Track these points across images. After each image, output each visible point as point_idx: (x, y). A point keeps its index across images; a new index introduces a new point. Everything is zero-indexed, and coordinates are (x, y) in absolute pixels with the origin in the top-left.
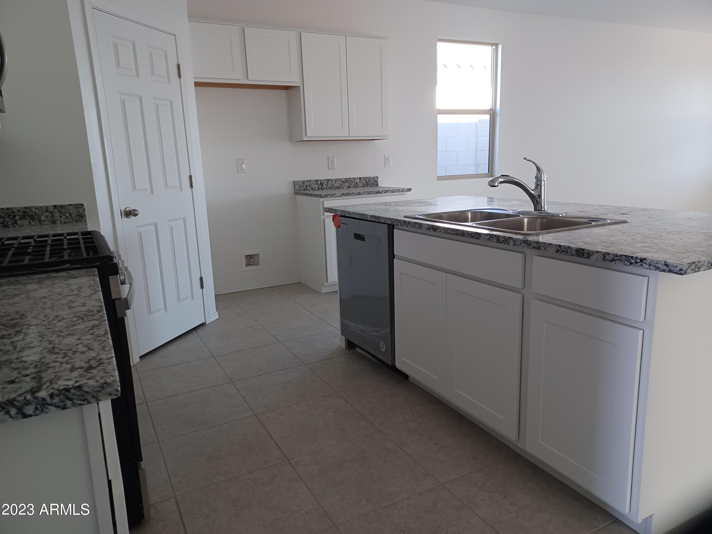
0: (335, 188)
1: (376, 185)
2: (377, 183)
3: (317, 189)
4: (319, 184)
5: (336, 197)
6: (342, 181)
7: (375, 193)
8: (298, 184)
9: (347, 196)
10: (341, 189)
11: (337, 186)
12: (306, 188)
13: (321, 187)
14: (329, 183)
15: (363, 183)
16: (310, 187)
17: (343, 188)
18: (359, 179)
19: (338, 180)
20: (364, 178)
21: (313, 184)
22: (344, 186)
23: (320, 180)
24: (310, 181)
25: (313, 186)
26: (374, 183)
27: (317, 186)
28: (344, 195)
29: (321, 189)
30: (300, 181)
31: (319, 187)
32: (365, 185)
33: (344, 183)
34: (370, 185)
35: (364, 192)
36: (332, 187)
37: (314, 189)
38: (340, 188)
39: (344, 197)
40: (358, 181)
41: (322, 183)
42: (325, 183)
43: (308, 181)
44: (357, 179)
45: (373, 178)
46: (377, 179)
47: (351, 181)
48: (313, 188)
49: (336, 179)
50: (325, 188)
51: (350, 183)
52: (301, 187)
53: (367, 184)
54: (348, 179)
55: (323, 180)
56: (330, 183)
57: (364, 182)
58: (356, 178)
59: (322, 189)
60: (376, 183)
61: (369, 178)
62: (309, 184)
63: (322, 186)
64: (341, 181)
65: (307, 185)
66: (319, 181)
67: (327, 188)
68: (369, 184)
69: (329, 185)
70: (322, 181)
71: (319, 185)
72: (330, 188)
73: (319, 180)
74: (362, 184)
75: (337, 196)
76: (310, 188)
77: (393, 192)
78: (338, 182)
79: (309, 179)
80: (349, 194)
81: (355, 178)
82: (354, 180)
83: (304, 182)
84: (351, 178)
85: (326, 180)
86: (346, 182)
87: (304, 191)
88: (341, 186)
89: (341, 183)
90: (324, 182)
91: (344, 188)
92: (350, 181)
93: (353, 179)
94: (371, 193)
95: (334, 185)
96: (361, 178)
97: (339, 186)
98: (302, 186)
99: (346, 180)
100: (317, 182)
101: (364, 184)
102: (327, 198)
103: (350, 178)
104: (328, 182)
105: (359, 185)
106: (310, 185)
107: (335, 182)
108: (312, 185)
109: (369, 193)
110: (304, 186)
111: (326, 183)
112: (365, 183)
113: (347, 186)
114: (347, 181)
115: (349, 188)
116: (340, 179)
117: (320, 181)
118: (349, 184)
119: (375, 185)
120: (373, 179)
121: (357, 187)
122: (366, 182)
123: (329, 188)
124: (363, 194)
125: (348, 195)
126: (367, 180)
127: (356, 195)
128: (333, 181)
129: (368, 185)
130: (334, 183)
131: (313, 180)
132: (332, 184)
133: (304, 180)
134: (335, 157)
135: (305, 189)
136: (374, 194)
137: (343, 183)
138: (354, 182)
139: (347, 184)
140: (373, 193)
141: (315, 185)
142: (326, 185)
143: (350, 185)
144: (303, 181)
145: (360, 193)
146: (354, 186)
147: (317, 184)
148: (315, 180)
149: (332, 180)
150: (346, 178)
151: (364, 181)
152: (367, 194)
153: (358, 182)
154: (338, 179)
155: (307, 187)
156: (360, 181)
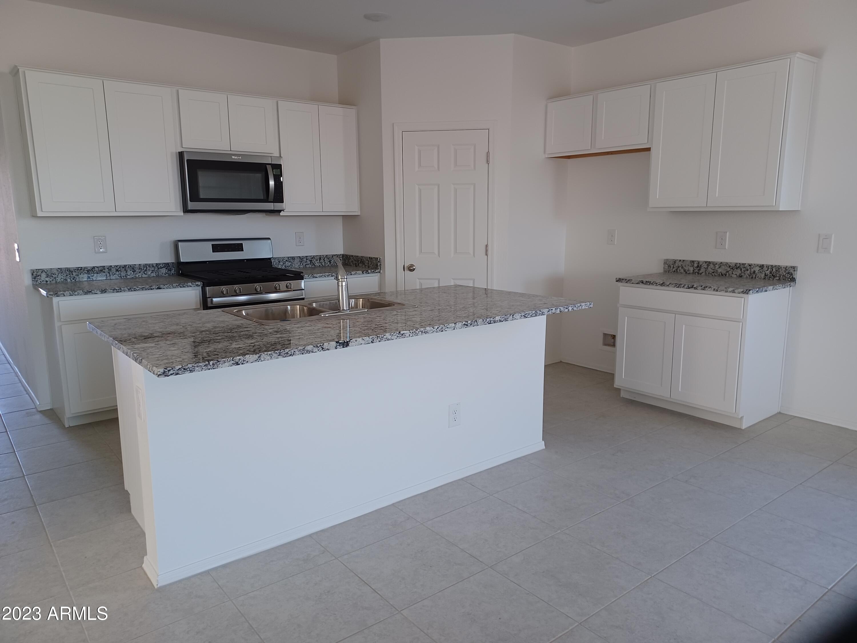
0: (717, 275)
1: (789, 279)
2: (792, 277)
3: (692, 272)
4: (695, 266)
5: (632, 283)
6: (731, 266)
7: (686, 286)
8: (667, 263)
9: (646, 284)
10: (728, 277)
11: (721, 272)
12: (677, 269)
13: (697, 271)
14: (710, 266)
15: (765, 273)
16: (682, 269)
17: (731, 276)
18: (760, 267)
19: (724, 264)
20: (768, 267)
21: (687, 266)
22: (733, 274)
23: (698, 261)
24: (684, 261)
25: (686, 269)
26: (786, 276)
27: (691, 269)
28: (642, 283)
29: (697, 273)
30: (671, 260)
31: (695, 271)
32: (769, 277)
33: (734, 270)
34: (777, 278)
35: (670, 284)
36: (713, 272)
37: (688, 272)
38: (726, 275)
39: (641, 285)
40: (757, 269)
41: (700, 266)
42: (704, 267)
43: (680, 260)
44: (756, 266)
45: (786, 268)
46: (793, 270)
47: (745, 268)
48: (686, 271)
49: (721, 263)
50: (703, 273)
51: (743, 271)
52: (671, 267)
53: (773, 275)
54: (740, 265)
55: (701, 261)
56: (712, 267)
57: (768, 272)
58: (755, 264)
59: (699, 273)
60: (790, 277)
61: (778, 268)
62: (682, 265)
63: (700, 270)
64: (728, 267)
65: (679, 265)
66: (696, 263)
67: (706, 273)
68: (777, 276)
69: (710, 270)
70: (700, 263)
71: (695, 268)
72: (711, 274)
73: (695, 261)
74: (763, 276)
75: (634, 283)
76: (682, 271)
77: (716, 290)
78: (723, 267)
79: (682, 259)
80: (649, 282)
81: (752, 265)
82: (750, 267)
83: (675, 262)
84: (745, 264)
85: (706, 263)
86: (736, 268)
87: (674, 272)
88: (727, 273)
89: (729, 269)
90: (703, 265)
91: (733, 276)
92: (742, 269)
93: (748, 265)
94: (681, 287)
95: (717, 271)
96: (763, 265)
97: (724, 272)
98: (673, 266)
99: (737, 267)
100: (692, 264)
101: (767, 275)
102: (622, 283)
103: (743, 264)
104: (708, 265)
105: (757, 276)
106: (682, 267)
107: (719, 266)
108: (685, 266)
109: (677, 286)
110: (675, 267)
111: (706, 267)
112: (769, 274)
113: (738, 275)
114: (739, 267)
115: (740, 278)
116: (727, 264)
117: (698, 263)
118: (740, 272)
119: (787, 279)
120: (784, 270)
121: (754, 278)
122: (771, 273)
123: (709, 273)
124: (668, 285)
125: (648, 284)
126: (772, 270)
127: (659, 285)
128: (716, 265)
129: (775, 278)
130: (717, 269)
131: (687, 261)
132: (714, 268)
133: (676, 258)
134: (726, 232)
135: (676, 271)
136: (685, 288)
137: (732, 270)
138: (749, 271)
139: (738, 272)
140: (683, 287)
141: (690, 267)
142: (704, 269)
143: (742, 274)
144: (674, 260)
145: (664, 284)
146: (750, 276)
147: (693, 266)
148: (690, 261)
149: (714, 264)
150: (737, 263)
151: (768, 270)
152: (674, 287)
153: (756, 271)
154: (724, 262)
155: (679, 268)
156: (760, 269)
